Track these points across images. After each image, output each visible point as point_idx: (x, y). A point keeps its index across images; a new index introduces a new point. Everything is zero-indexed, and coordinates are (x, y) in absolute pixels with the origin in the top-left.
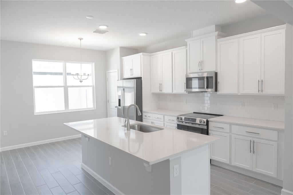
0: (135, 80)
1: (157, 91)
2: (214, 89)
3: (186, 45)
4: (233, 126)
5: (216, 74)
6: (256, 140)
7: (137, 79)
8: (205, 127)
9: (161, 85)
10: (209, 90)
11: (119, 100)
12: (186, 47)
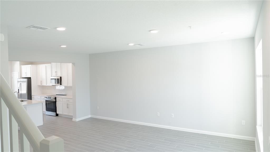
0: (27, 79)
1: (40, 84)
2: (60, 84)
3: (51, 63)
4: (63, 99)
5: (61, 78)
6: (69, 103)
7: (28, 79)
8: (55, 100)
9: (41, 81)
10: (59, 84)
11: (19, 89)
12: (51, 64)
